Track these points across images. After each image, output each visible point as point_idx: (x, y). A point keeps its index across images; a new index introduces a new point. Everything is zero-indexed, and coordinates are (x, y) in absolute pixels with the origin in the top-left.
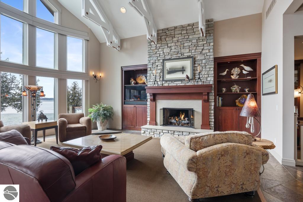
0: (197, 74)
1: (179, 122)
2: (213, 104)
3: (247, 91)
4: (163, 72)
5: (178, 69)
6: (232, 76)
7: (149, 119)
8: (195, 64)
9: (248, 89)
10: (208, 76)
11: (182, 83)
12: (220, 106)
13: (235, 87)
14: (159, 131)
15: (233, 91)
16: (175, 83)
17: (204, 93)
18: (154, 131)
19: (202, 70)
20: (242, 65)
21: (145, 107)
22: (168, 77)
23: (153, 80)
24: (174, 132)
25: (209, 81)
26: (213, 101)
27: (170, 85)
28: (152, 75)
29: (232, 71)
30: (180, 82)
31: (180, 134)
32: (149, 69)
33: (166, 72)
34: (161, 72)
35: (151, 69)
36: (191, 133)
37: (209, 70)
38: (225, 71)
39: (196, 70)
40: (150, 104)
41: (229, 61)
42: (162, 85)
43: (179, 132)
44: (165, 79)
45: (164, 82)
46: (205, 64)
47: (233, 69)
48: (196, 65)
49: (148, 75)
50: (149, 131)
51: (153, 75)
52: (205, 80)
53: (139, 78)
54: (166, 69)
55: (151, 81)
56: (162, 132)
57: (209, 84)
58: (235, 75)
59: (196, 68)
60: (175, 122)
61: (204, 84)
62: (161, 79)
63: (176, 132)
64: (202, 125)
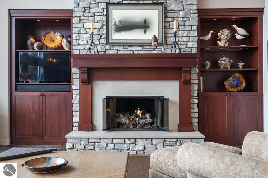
0: (170, 35)
1: (135, 121)
2: (196, 87)
3: (241, 67)
4: (106, 28)
5: (135, 23)
6: (219, 42)
7: (76, 119)
8: (166, 17)
9: (242, 64)
10: (188, 40)
11: (142, 50)
12: (202, 91)
13: (224, 60)
14: (106, 141)
15: (222, 66)
16: (131, 48)
17: (186, 69)
18: (95, 143)
19: (179, 28)
20: (234, 26)
21: (65, 96)
22: (117, 37)
23: (86, 41)
24: (135, 141)
25: (190, 48)
26: (197, 82)
27: (119, 53)
28: (82, 31)
29: (219, 34)
30: (140, 48)
31: (146, 142)
32: (75, 20)
33: (112, 27)
34: (102, 28)
35: (80, 20)
36: (167, 140)
37: (190, 29)
38: (208, 34)
39: (168, 27)
40: (81, 89)
41: (215, 16)
42: (105, 51)
43: (145, 140)
44: (110, 41)
45: (107, 47)
46: (183, 18)
47: (221, 31)
48: (169, 19)
49: (74, 30)
50: (83, 142)
51: (85, 32)
52: (184, 46)
53: (47, 36)
54: (114, 21)
55: (81, 43)
56: (112, 143)
57: (190, 53)
58: (224, 41)
59: (168, 25)
60: (128, 122)
61: (182, 53)
62: (103, 41)
63: (139, 140)
64: (179, 125)
